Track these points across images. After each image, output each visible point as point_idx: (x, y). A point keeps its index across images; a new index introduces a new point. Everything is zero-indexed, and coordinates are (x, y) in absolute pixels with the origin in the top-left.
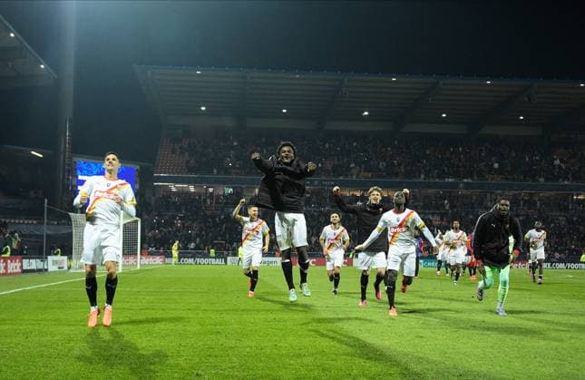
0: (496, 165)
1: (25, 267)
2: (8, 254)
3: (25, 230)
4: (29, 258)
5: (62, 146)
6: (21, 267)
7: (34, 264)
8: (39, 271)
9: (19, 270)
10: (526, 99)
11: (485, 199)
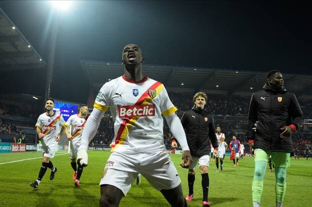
0: (240, 109)
1: (27, 149)
2: (20, 143)
3: (28, 132)
4: (29, 145)
5: (46, 95)
6: (26, 148)
7: (31, 147)
8: (33, 150)
9: (25, 150)
10: (253, 80)
11: (236, 124)
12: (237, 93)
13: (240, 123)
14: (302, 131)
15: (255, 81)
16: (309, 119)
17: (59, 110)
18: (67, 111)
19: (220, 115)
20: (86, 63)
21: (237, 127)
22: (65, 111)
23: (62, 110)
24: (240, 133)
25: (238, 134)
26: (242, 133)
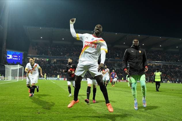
5: (3, 47)
11: (115, 64)
12: (116, 46)
13: (117, 63)
14: (152, 68)
15: (126, 39)
16: (156, 61)
17: (11, 55)
18: (16, 56)
20: (27, 28)
21: (116, 65)
22: (15, 56)
23: (13, 56)
24: (117, 69)
26: (119, 69)
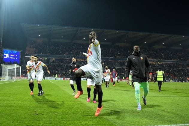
0: (119, 54)
10: (127, 36)
11: (116, 62)
13: (118, 62)
14: (155, 66)
16: (159, 59)
17: (8, 54)
19: (107, 57)
20: (25, 25)
21: (117, 64)
22: (12, 55)
23: (10, 55)
24: (119, 68)
25: (118, 68)
